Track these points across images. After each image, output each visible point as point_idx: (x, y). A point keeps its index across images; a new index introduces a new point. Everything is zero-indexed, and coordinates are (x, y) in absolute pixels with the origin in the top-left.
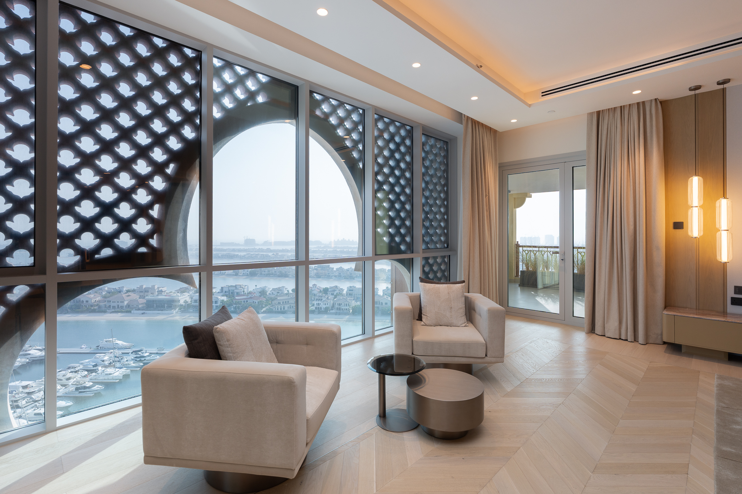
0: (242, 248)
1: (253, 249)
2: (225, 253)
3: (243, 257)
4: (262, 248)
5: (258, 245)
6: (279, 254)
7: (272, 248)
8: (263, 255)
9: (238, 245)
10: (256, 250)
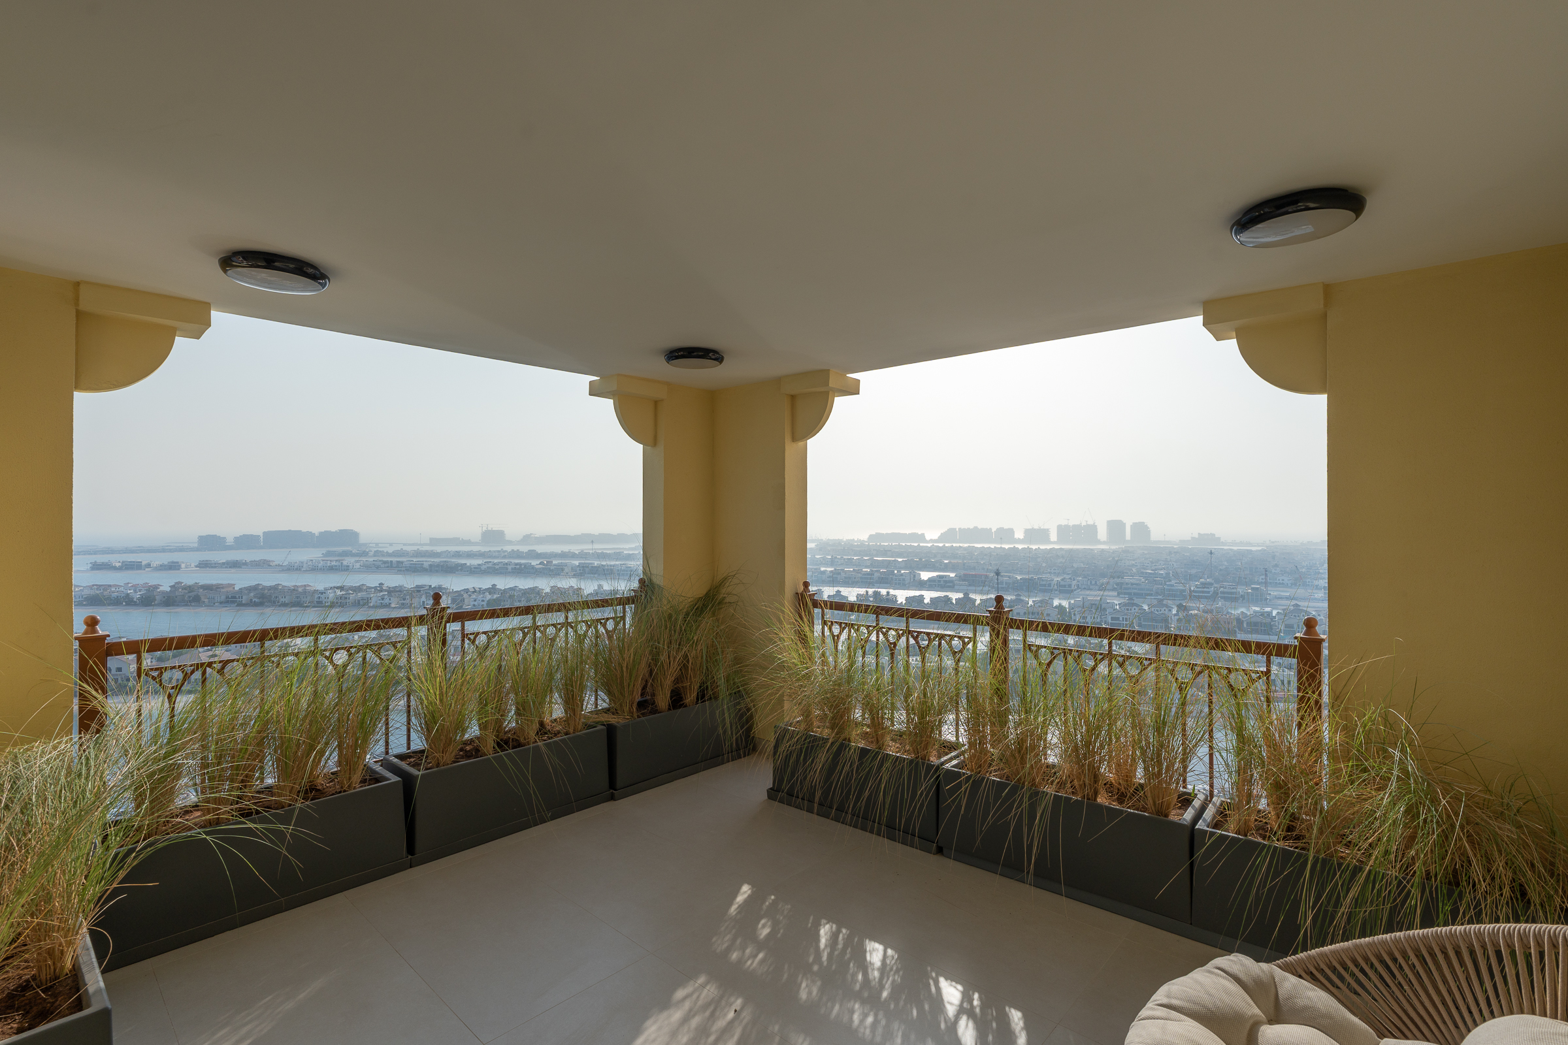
0: (475, 549)
1: (499, 551)
2: (437, 560)
3: (475, 568)
4: (518, 550)
5: (510, 542)
6: (554, 563)
7: (540, 549)
8: (520, 564)
9: (468, 542)
10: (506, 554)
